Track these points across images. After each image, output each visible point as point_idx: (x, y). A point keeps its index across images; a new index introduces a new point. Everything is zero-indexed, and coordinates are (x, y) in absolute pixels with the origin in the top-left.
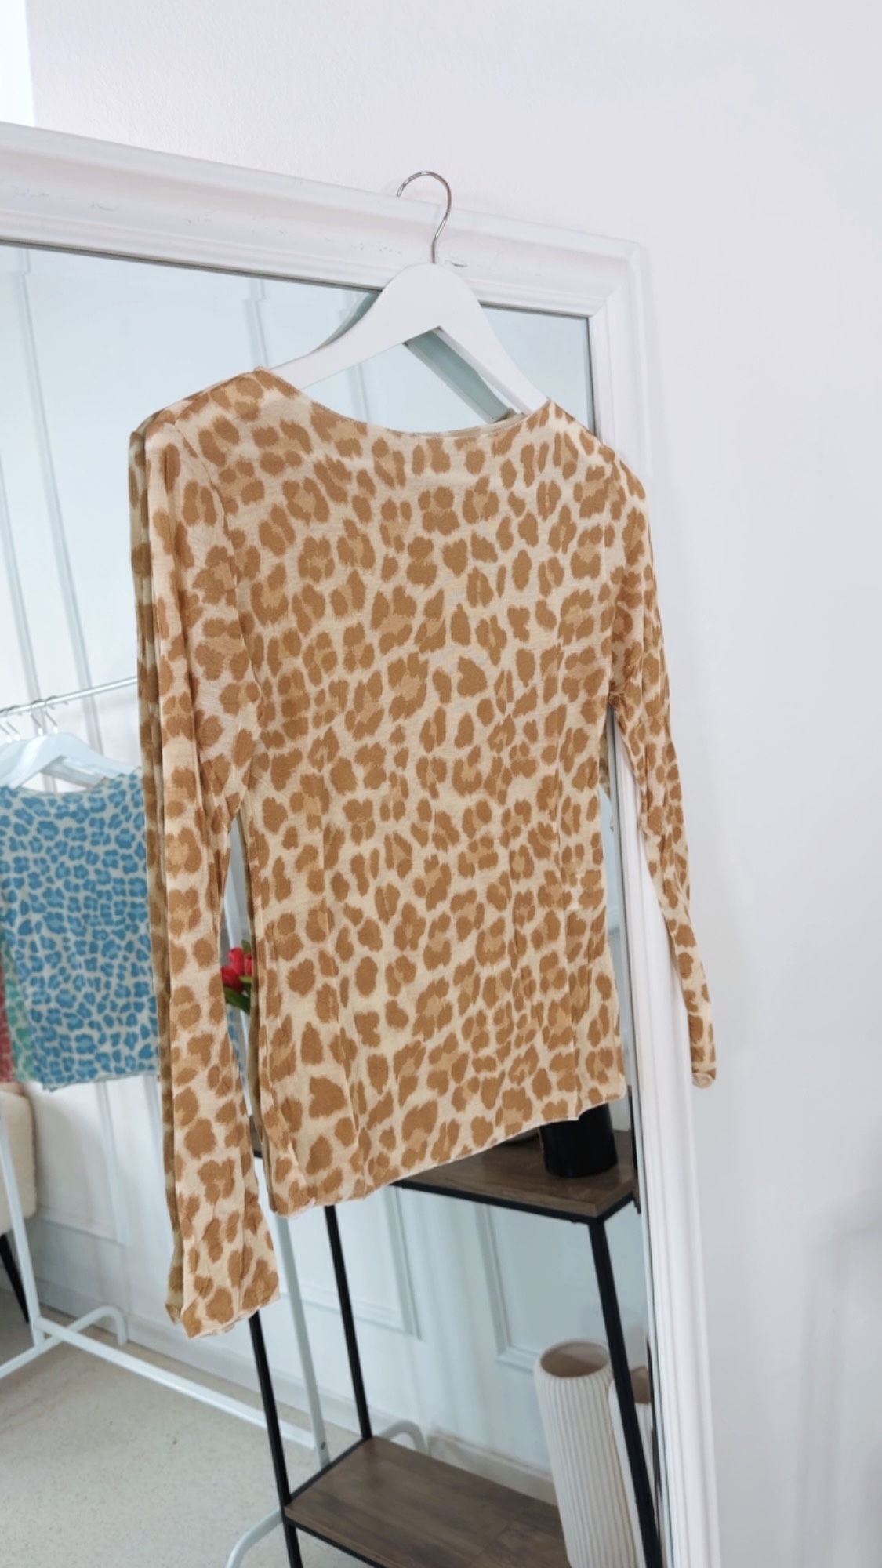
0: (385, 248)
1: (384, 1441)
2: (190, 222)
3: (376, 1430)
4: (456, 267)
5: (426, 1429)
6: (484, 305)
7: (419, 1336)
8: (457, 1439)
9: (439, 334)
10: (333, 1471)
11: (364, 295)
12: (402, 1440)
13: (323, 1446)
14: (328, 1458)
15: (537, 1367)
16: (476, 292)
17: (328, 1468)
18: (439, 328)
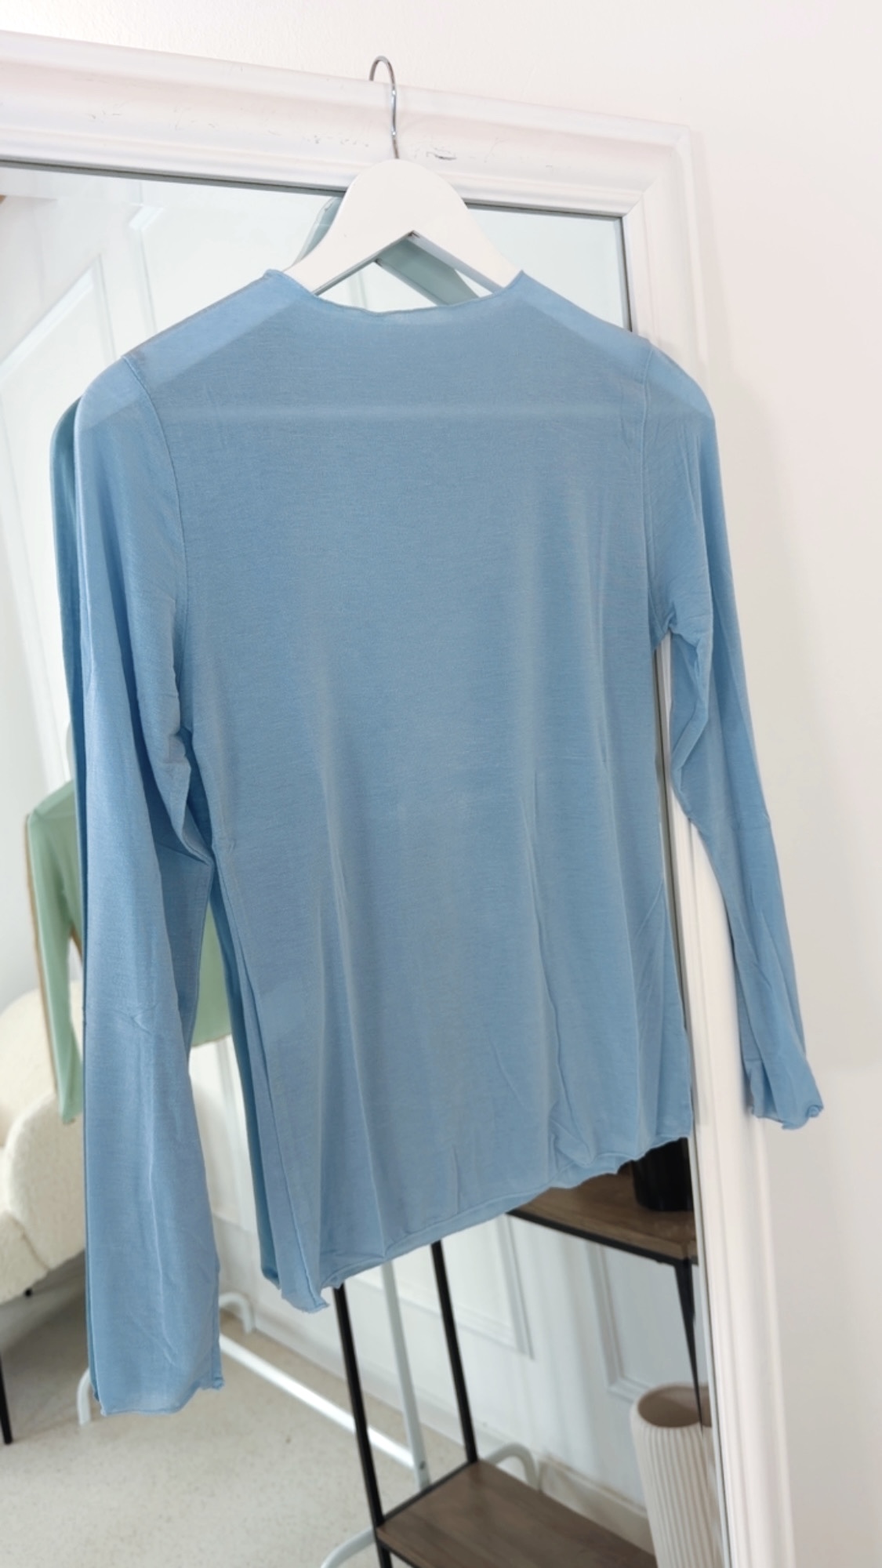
0: (347, 140)
1: (490, 1467)
2: (94, 117)
3: (484, 1452)
4: (441, 160)
5: (537, 1457)
6: (471, 204)
7: (532, 1355)
8: (569, 1469)
9: (417, 242)
10: (434, 1494)
11: (325, 200)
12: (511, 1467)
13: (422, 1466)
14: (428, 1481)
15: (634, 1412)
16: (458, 188)
17: (428, 1490)
18: (411, 234)
